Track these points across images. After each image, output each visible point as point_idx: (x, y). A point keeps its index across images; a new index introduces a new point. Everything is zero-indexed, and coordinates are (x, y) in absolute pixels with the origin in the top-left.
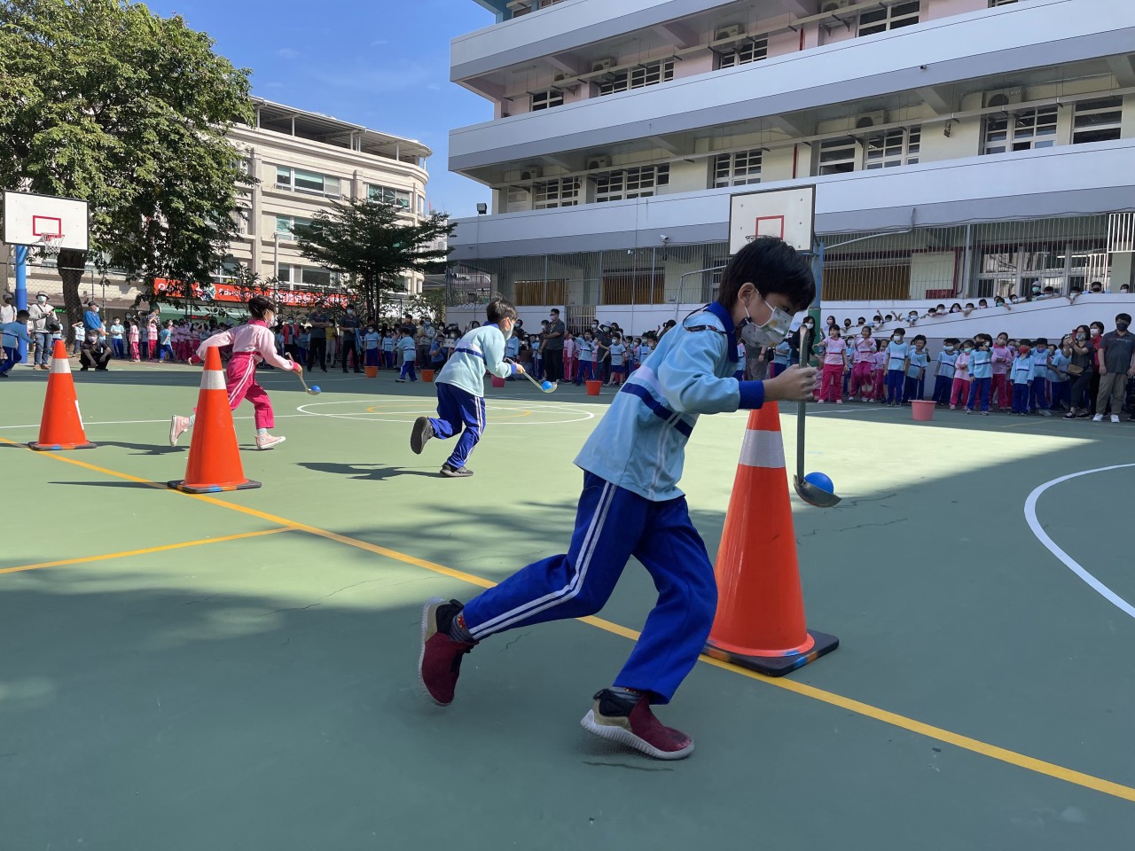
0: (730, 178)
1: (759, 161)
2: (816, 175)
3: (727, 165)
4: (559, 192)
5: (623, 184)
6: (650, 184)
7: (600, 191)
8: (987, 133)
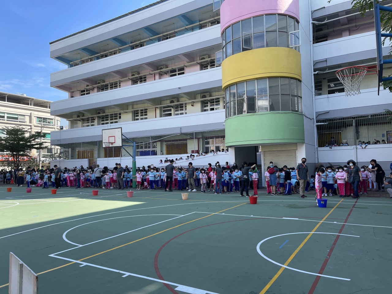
0: (139, 117)
1: (146, 112)
2: (162, 117)
3: (138, 113)
4: (90, 121)
5: (109, 119)
6: (117, 119)
7: (102, 121)
8: (204, 105)
